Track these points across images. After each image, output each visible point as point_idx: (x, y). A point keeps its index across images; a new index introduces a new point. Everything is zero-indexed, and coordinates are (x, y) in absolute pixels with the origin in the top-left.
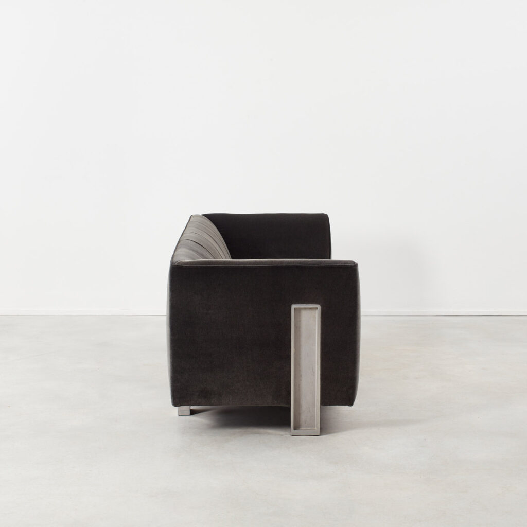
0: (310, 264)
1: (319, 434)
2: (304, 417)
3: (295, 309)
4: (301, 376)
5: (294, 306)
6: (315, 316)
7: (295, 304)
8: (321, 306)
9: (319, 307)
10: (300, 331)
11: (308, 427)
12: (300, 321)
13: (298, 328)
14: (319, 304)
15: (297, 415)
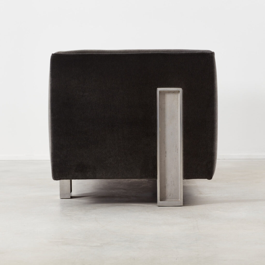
0: (173, 52)
1: (182, 205)
2: (169, 190)
3: (160, 92)
4: (166, 153)
5: (159, 89)
6: (178, 99)
7: (159, 87)
8: (183, 89)
9: (180, 90)
10: (164, 112)
11: (173, 199)
12: (165, 103)
13: (163, 109)
14: (181, 88)
15: (163, 188)
